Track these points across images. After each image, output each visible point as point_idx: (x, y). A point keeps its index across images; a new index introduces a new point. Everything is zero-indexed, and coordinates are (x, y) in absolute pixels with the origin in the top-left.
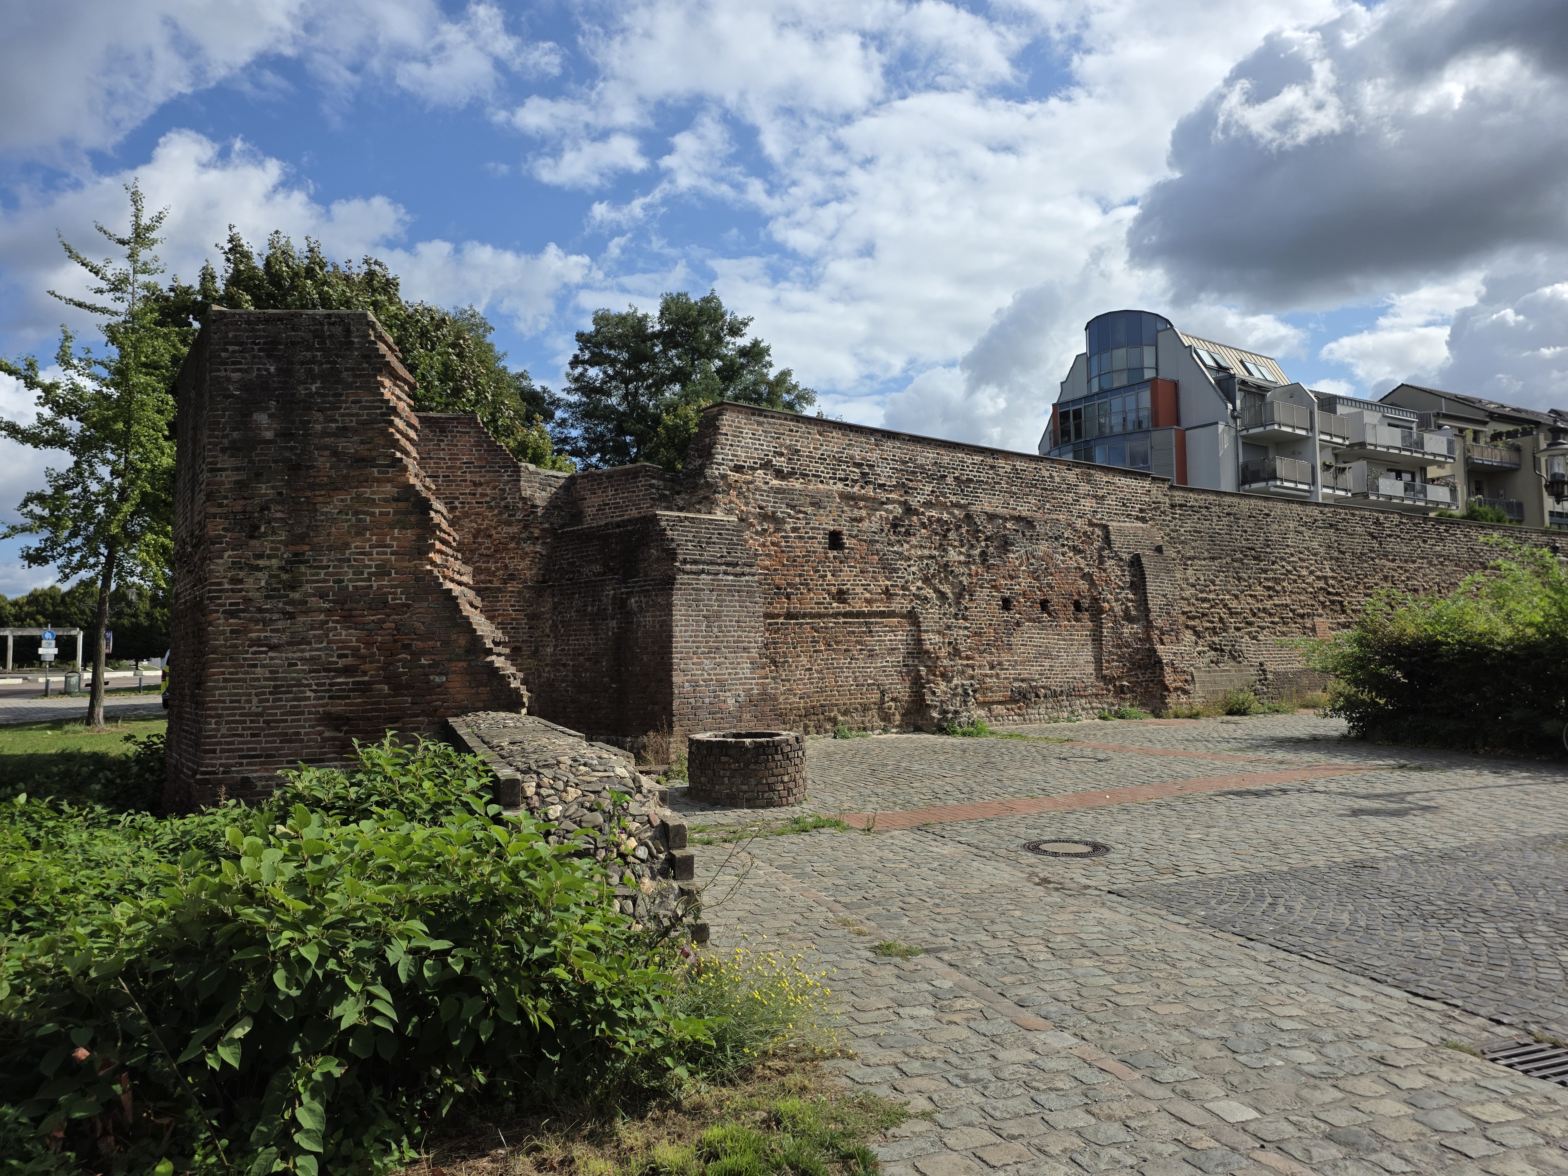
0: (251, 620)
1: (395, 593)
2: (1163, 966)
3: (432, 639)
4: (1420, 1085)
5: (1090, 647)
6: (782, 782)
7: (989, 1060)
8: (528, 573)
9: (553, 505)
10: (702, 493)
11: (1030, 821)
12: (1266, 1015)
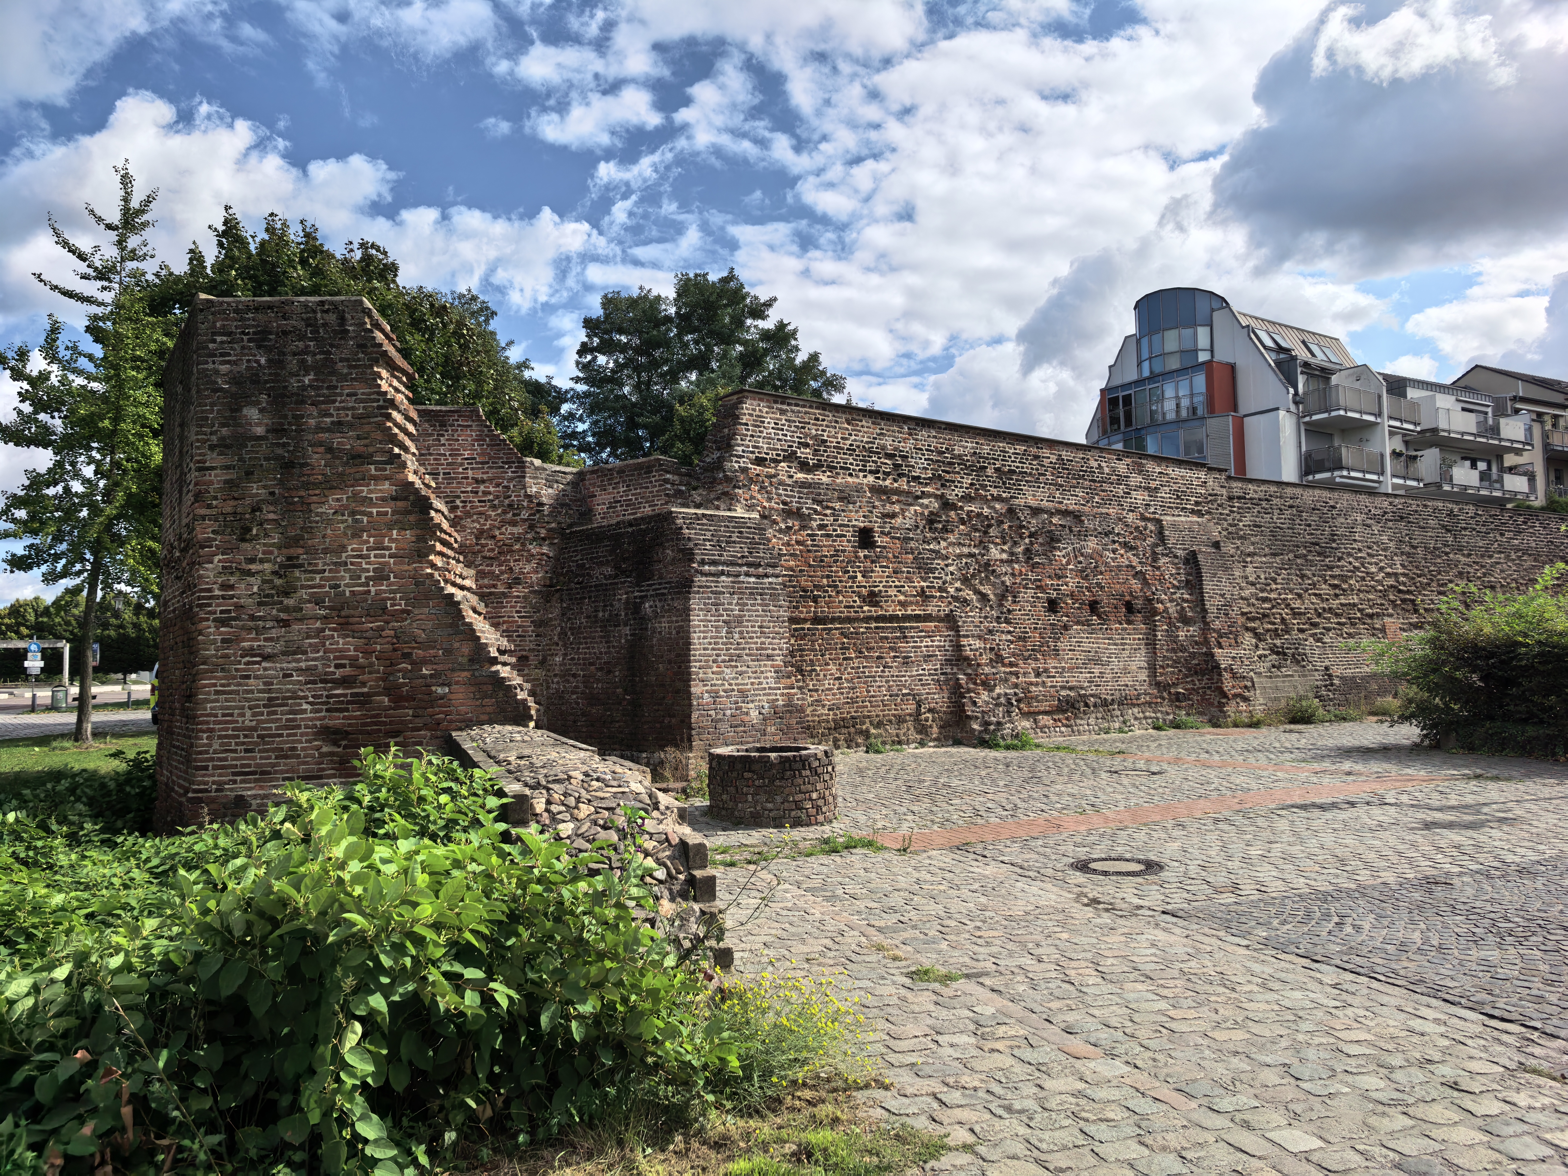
0: (243, 628)
1: (394, 599)
2: (1222, 990)
3: (434, 648)
4: (1496, 1112)
5: (1143, 652)
6: (811, 799)
7: (1036, 1090)
8: (534, 577)
9: (560, 503)
10: (720, 488)
11: (1078, 839)
12: (1332, 1040)
